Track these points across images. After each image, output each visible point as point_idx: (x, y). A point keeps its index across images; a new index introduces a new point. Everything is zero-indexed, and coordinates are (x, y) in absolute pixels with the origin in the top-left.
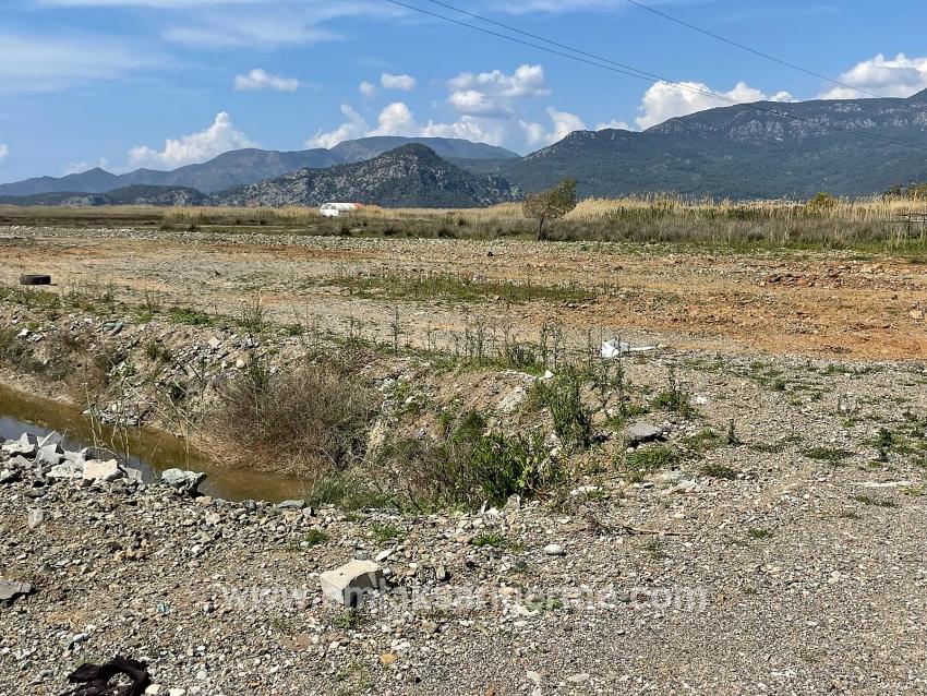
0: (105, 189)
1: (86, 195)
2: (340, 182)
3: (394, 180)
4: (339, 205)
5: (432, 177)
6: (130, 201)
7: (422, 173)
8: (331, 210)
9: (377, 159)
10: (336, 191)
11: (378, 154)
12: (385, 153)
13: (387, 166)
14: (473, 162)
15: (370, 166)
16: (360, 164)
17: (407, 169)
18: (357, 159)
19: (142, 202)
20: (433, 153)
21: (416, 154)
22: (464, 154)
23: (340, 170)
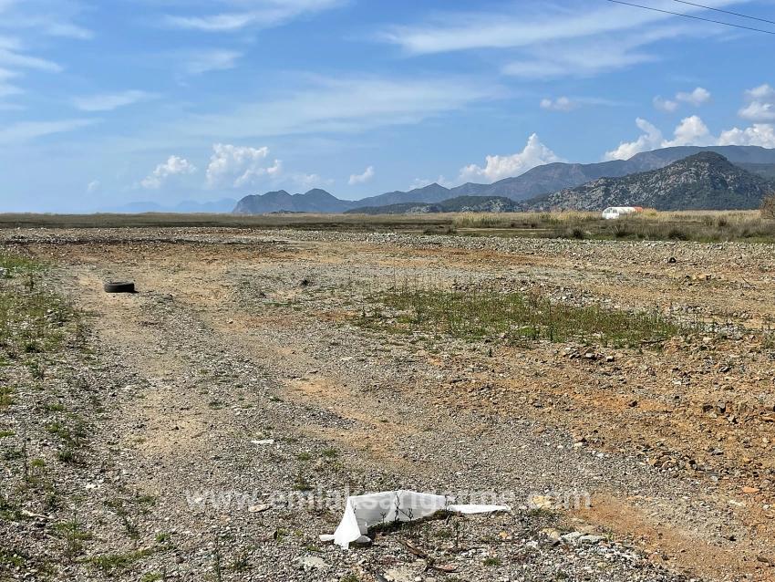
0: (439, 200)
1: (423, 205)
2: (634, 189)
3: (684, 185)
4: (619, 209)
5: (723, 181)
6: (457, 210)
7: (713, 178)
8: (611, 214)
9: (669, 167)
10: (630, 197)
11: (671, 163)
12: (678, 162)
13: (680, 173)
14: (766, 167)
15: (662, 174)
16: (653, 172)
17: (697, 174)
18: (652, 167)
19: (466, 210)
20: (724, 159)
21: (707, 161)
22: (757, 160)
23: (634, 178)
